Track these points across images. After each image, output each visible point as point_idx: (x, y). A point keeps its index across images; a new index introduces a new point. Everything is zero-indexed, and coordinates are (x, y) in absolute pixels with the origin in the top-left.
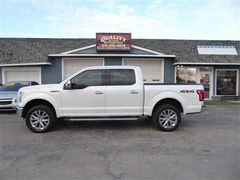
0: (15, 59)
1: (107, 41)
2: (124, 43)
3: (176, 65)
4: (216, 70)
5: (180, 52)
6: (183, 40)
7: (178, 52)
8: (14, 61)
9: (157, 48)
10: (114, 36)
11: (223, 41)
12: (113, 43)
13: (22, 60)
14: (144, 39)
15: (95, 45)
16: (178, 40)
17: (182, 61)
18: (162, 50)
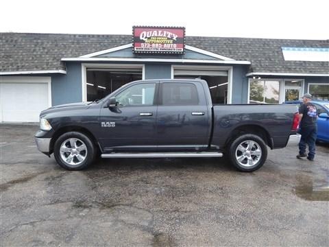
0: (12, 65)
1: (149, 38)
2: (174, 42)
3: (251, 77)
5: (257, 56)
6: (261, 39)
7: (253, 57)
8: (10, 67)
9: (223, 51)
10: (160, 32)
11: (321, 41)
12: (158, 41)
13: (23, 66)
14: (204, 38)
15: (131, 45)
16: (254, 39)
17: (260, 71)
18: (230, 53)
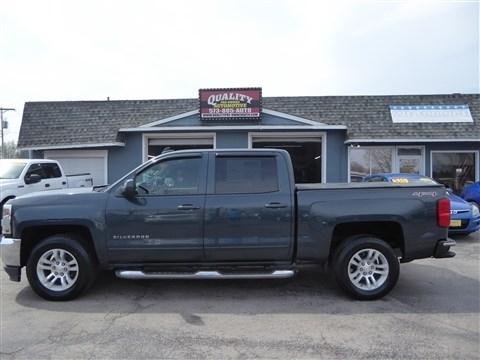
1: (219, 103)
2: (248, 106)
3: (349, 144)
4: (432, 152)
5: (356, 119)
6: (363, 97)
7: (353, 119)
8: (63, 140)
9: (312, 113)
10: (231, 95)
11: (444, 96)
12: (229, 106)
13: (76, 139)
14: (288, 98)
15: (197, 111)
16: (353, 97)
17: (359, 137)
18: (321, 116)
